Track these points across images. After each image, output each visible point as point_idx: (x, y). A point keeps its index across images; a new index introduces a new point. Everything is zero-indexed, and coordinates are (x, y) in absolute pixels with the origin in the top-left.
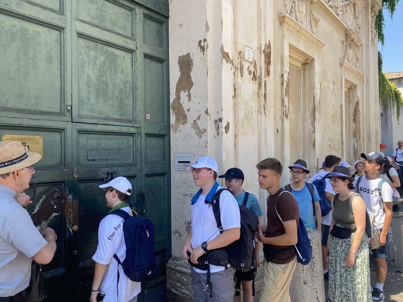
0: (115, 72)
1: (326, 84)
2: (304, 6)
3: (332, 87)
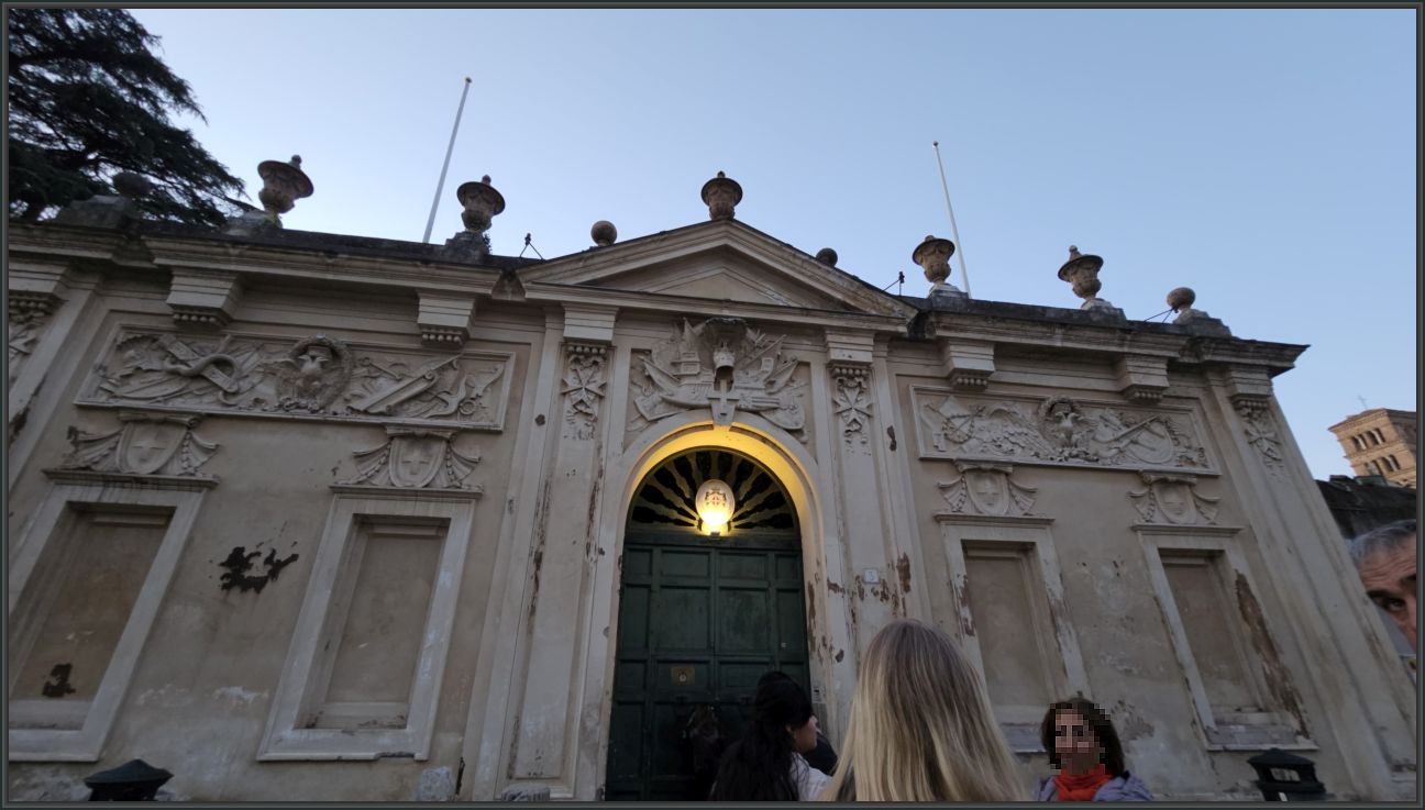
0: (751, 610)
1: (1085, 570)
2: (987, 486)
3: (1109, 571)
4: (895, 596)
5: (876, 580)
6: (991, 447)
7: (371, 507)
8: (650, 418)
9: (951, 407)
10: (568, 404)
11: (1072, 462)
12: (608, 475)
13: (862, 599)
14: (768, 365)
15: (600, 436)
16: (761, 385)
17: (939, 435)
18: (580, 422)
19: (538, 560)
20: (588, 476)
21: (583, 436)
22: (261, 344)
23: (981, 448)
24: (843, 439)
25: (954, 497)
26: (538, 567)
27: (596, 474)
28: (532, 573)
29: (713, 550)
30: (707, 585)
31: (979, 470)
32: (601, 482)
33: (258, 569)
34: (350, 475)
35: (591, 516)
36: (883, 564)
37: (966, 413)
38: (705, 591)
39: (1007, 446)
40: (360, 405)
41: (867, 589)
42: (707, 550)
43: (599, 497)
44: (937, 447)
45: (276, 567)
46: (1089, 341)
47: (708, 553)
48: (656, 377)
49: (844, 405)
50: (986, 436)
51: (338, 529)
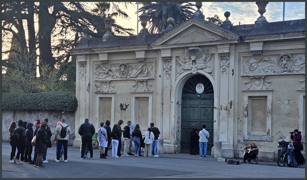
0: (207, 112)
1: (280, 102)
2: (257, 82)
3: (287, 102)
4: (229, 109)
5: (225, 106)
6: (262, 71)
7: (137, 96)
8: (180, 73)
9: (253, 60)
10: (165, 72)
11: (284, 73)
12: (172, 87)
13: (221, 110)
14: (204, 56)
15: (171, 78)
16: (203, 62)
17: (248, 69)
18: (167, 75)
19: (163, 104)
20: (169, 87)
21: (168, 79)
22: (114, 65)
23: (259, 71)
24: (221, 73)
25: (248, 86)
26: (163, 106)
27: (171, 87)
28: (162, 106)
29: (199, 99)
30: (198, 107)
31: (255, 78)
32: (172, 88)
33: (124, 107)
34: (133, 90)
35: (171, 95)
36: (227, 102)
37: (257, 61)
38: (198, 108)
39: (266, 70)
40: (132, 76)
41: (223, 108)
42: (198, 99)
43: (171, 91)
44: (246, 72)
45: (127, 106)
46: (292, 36)
47: (198, 100)
48: (181, 63)
49: (222, 65)
50: (261, 68)
51: (133, 100)
